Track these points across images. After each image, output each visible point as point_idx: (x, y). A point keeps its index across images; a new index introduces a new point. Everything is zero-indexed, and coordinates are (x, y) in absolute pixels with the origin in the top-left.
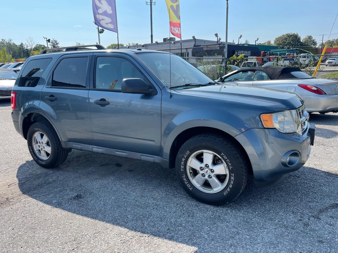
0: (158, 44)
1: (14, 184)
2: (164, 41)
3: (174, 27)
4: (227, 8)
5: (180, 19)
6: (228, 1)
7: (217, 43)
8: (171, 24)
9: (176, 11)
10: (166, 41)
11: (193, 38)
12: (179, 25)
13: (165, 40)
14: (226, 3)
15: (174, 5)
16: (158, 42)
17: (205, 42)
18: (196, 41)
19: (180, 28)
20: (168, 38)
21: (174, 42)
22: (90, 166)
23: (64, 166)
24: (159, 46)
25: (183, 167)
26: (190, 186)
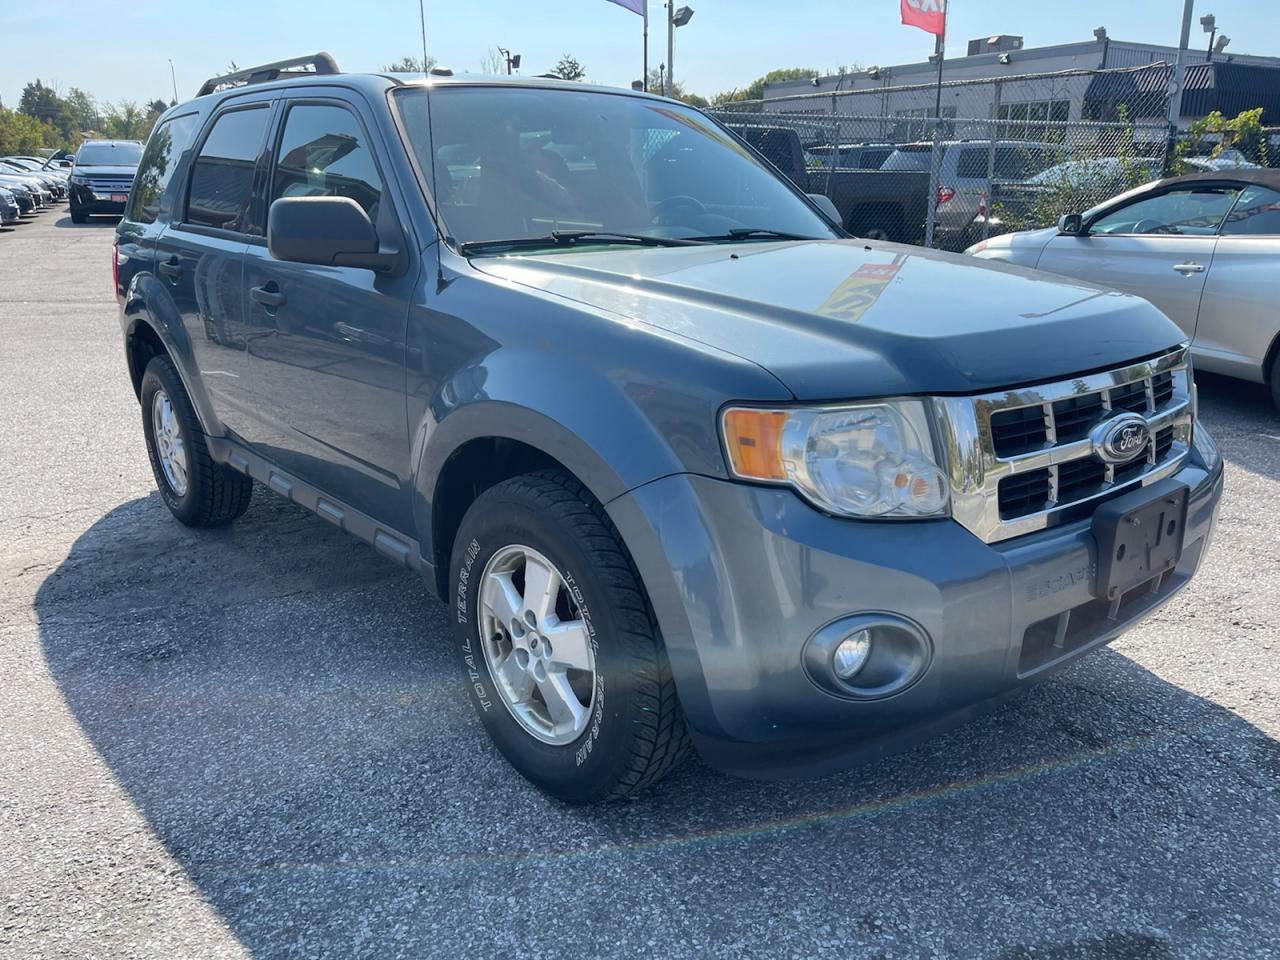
1: (44, 567)
7: (1208, 59)
11: (1095, 39)
17: (1152, 54)
18: (1110, 51)
20: (989, 41)
21: (1007, 57)
22: (324, 540)
23: (248, 528)
25: (462, 606)
26: (483, 692)
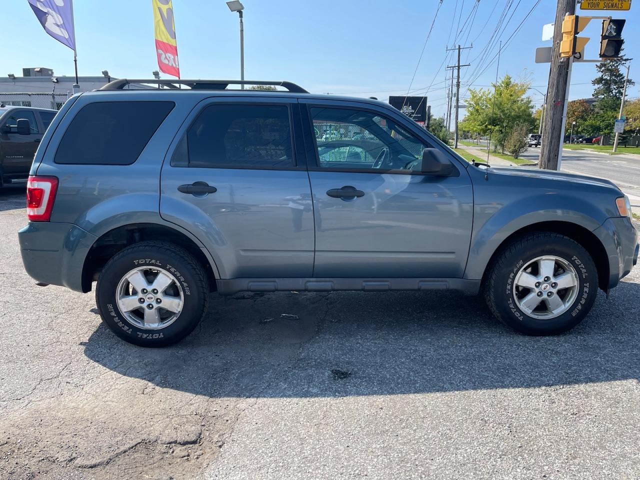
0: (15, 80)
2: (24, 76)
3: (166, 51)
4: (242, 31)
5: (175, 38)
6: (243, 19)
8: (159, 45)
9: (168, 21)
10: (30, 76)
12: (174, 50)
13: (27, 72)
14: (240, 21)
15: (164, 8)
16: (16, 76)
19: (177, 55)
24: (16, 83)
